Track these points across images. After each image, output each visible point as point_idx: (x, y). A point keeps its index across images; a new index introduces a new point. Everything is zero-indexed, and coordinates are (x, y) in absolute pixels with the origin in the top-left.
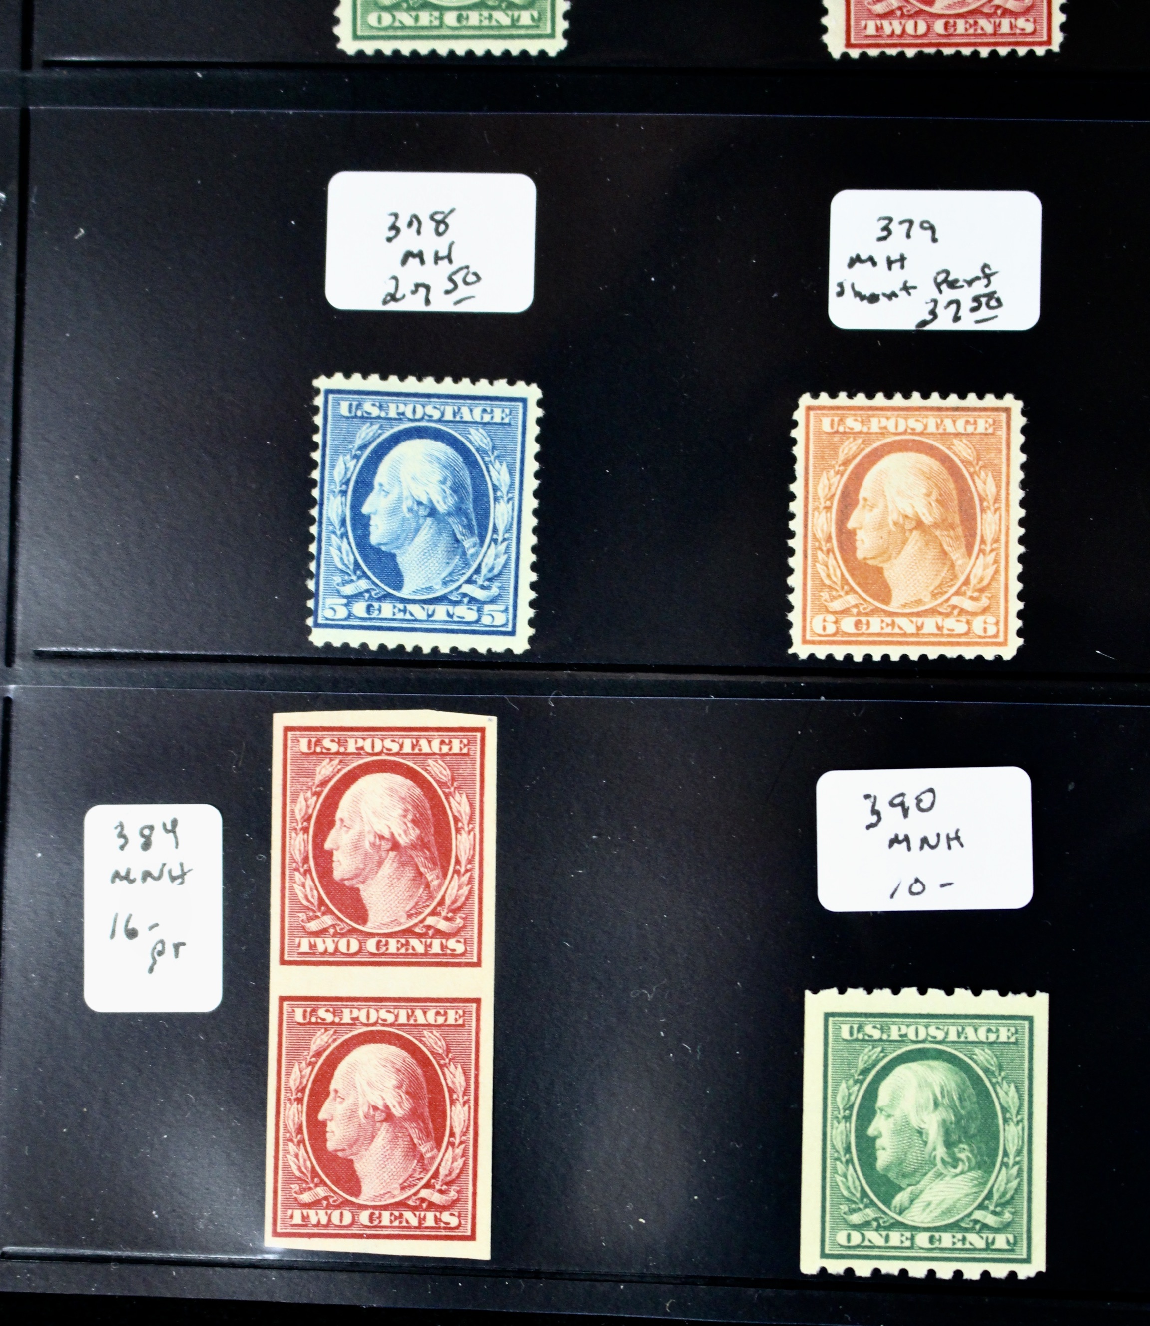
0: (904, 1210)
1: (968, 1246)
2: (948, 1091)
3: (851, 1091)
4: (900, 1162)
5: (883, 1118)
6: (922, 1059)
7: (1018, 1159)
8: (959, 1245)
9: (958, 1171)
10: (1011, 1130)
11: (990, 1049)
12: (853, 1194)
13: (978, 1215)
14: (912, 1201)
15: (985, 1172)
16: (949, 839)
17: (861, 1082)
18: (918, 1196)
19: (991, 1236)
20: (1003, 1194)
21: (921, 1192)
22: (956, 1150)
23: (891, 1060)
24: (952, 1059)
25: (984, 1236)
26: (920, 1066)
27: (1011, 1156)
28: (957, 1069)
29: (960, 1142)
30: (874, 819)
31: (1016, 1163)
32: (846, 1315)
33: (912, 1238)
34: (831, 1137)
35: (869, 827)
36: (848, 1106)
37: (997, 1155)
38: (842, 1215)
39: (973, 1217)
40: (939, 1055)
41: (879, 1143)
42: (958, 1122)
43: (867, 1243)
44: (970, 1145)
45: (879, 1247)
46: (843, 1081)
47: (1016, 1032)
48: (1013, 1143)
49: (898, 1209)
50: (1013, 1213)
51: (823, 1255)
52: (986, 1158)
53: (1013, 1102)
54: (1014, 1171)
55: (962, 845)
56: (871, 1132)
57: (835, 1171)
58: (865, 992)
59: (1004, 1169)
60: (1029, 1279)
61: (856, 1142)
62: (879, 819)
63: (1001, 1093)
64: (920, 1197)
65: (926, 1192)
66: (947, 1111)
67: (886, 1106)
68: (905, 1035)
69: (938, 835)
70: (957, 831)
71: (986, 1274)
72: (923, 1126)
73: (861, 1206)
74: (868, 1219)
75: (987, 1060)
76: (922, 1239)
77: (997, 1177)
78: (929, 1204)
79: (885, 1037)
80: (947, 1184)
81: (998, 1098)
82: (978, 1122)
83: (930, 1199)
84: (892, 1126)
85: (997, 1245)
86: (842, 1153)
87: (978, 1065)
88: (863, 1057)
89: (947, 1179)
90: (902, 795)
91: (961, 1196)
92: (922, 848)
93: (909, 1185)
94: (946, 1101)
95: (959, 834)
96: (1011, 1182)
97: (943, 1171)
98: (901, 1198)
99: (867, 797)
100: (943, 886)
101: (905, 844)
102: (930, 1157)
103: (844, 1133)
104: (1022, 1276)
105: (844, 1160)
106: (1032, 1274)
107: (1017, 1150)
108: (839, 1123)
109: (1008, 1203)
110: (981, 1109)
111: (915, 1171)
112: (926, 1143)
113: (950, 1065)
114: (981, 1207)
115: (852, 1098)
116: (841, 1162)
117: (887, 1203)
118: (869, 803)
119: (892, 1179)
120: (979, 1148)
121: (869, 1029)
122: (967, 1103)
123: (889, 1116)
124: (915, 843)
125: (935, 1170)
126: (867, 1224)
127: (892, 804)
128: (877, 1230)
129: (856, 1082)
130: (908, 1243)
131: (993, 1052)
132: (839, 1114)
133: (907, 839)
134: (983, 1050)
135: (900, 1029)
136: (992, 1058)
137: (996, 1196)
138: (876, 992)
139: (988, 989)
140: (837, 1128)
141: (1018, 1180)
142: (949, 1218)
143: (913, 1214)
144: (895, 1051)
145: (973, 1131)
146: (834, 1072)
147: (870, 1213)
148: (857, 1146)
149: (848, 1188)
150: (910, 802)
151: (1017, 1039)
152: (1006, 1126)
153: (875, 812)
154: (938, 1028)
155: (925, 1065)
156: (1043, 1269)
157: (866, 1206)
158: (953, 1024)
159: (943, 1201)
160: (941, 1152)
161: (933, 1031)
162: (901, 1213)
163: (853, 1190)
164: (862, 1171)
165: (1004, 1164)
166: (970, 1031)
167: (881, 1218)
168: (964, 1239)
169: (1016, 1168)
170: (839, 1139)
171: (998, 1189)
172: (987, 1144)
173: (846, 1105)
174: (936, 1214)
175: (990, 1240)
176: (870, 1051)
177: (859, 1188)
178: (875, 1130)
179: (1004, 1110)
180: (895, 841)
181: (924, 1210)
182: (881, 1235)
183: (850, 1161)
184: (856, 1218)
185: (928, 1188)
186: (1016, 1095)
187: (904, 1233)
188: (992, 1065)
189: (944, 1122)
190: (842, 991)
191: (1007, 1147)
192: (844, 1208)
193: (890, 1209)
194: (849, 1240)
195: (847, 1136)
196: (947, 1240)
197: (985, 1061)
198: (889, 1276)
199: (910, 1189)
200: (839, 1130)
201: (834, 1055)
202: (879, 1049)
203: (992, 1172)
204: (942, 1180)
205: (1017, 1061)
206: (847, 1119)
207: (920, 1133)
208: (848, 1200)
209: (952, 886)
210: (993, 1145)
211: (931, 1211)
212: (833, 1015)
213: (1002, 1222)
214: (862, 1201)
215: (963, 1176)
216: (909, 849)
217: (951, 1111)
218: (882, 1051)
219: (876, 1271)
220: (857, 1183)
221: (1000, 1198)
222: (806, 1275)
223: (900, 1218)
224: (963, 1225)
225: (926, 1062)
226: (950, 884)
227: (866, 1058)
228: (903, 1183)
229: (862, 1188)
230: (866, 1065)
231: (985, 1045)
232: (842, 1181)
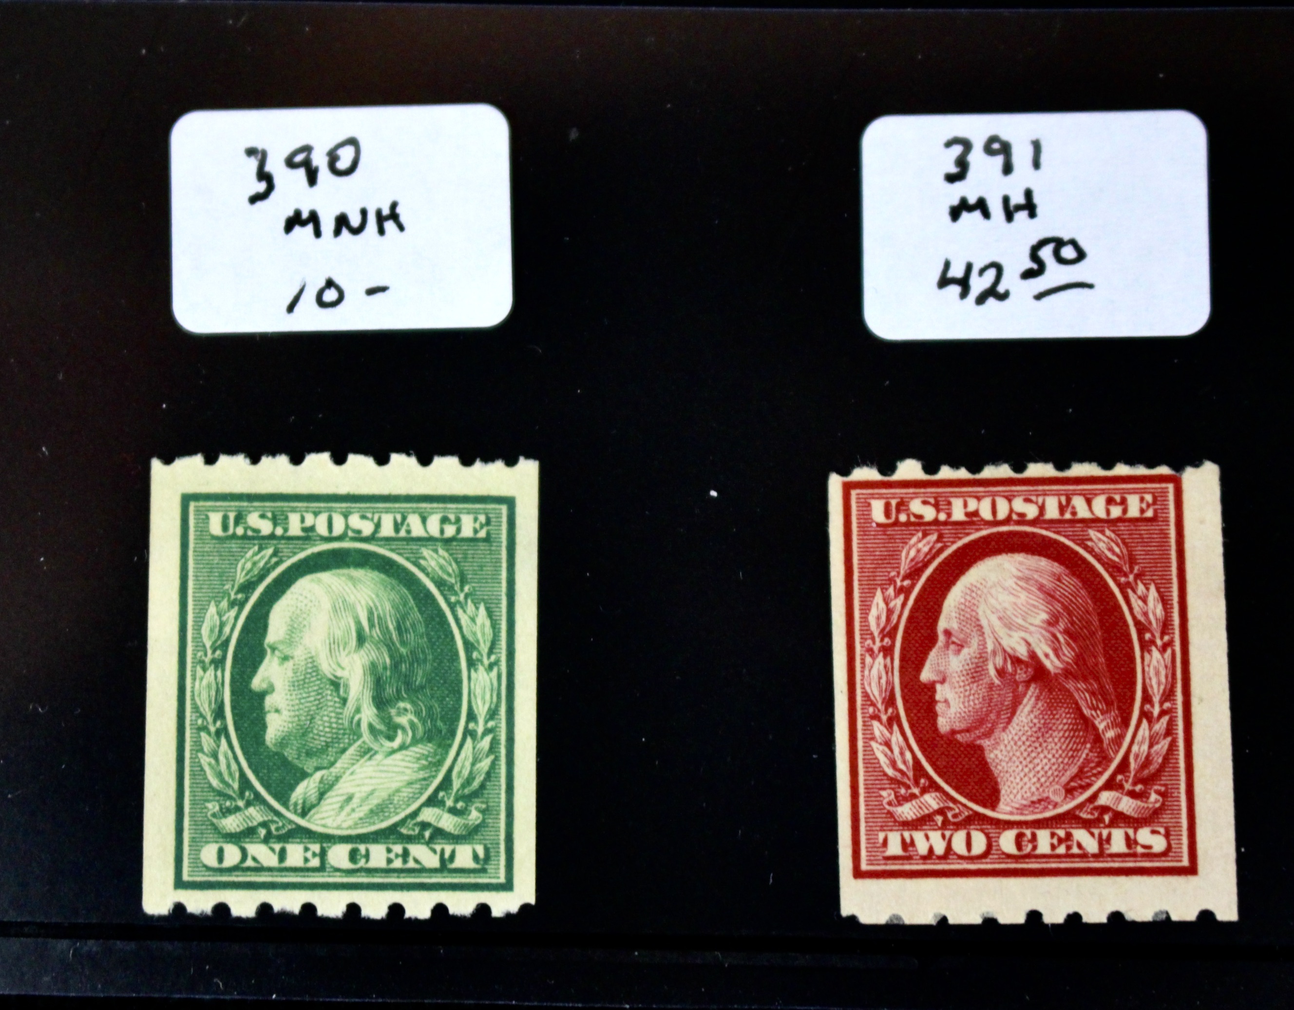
0: (310, 810)
1: (411, 864)
2: (379, 617)
3: (224, 618)
4: (304, 731)
5: (276, 661)
6: (338, 566)
7: (491, 724)
8: (398, 864)
9: (396, 744)
10: (480, 677)
11: (447, 550)
12: (228, 785)
13: (428, 815)
14: (322, 795)
15: (439, 746)
16: (381, 219)
17: (242, 605)
18: (331, 786)
19: (448, 849)
20: (469, 781)
21: (337, 779)
22: (393, 712)
23: (290, 569)
24: (386, 566)
25: (438, 848)
26: (336, 578)
27: (481, 721)
28: (394, 582)
29: (399, 698)
30: (262, 187)
31: (487, 731)
32: (215, 980)
33: (323, 854)
34: (193, 692)
35: (255, 199)
36: (219, 642)
37: (458, 719)
38: (210, 818)
39: (419, 819)
40: (364, 560)
41: (269, 701)
42: (396, 665)
43: (249, 863)
44: (413, 703)
45: (270, 869)
46: (213, 603)
47: (488, 522)
48: (483, 699)
49: (299, 807)
50: (483, 812)
51: (180, 884)
52: (439, 723)
53: (483, 634)
54: (486, 743)
55: (401, 228)
56: (257, 683)
57: (198, 747)
58: (248, 461)
59: (469, 740)
60: (509, 916)
61: (232, 701)
62: (270, 188)
63: (464, 619)
64: (336, 787)
65: (346, 777)
66: (378, 649)
67: (282, 642)
68: (312, 528)
69: (364, 213)
70: (394, 206)
71: (440, 910)
72: (339, 673)
73: (241, 803)
74: (250, 824)
75: (441, 567)
76: (339, 855)
77: (458, 754)
78: (350, 798)
79: (279, 531)
80: (378, 765)
81: (460, 627)
82: (428, 667)
83: (351, 790)
84: (290, 674)
85: (458, 863)
86: (210, 719)
87: (427, 575)
88: (245, 563)
89: (379, 757)
90: (307, 149)
91: (400, 784)
92: (337, 232)
93: (318, 769)
94: (376, 632)
95: (399, 210)
96: (480, 761)
97: (372, 746)
98: (304, 790)
99: (251, 152)
100: (371, 292)
101: (310, 228)
102: (352, 722)
103: (214, 686)
104: (497, 912)
105: (213, 729)
106: (514, 909)
107: (490, 709)
108: (205, 670)
109: (476, 794)
110: (431, 643)
111: (327, 745)
112: (344, 701)
113: (383, 576)
114: (432, 801)
115: (227, 630)
116: (209, 733)
117: (283, 797)
118: (253, 164)
119: (290, 759)
120: (430, 709)
121: (254, 520)
122: (411, 637)
123: (286, 658)
124: (328, 225)
125: (359, 743)
126: (249, 833)
127: (290, 163)
128: (266, 840)
129: (232, 604)
130: (315, 862)
131: (451, 555)
132: (206, 655)
133: (314, 218)
134: (436, 551)
135: (303, 520)
136: (451, 565)
137: (456, 784)
138: (266, 461)
139: (443, 453)
140: (202, 679)
141: (492, 757)
142: (382, 821)
143: (324, 815)
144: (295, 554)
145: (419, 679)
146: (199, 589)
147: (256, 814)
148: (233, 708)
149: (220, 775)
150: (320, 160)
151: (488, 534)
152: (472, 671)
153: (264, 176)
154: (363, 517)
155: (343, 575)
156: (532, 900)
157: (248, 804)
158: (387, 511)
159: (372, 793)
160: (368, 714)
161: (355, 521)
162: (304, 814)
163: (227, 777)
164: (242, 748)
165: (467, 732)
166: (414, 521)
167: (273, 821)
168: (406, 854)
169: (488, 739)
170: (204, 695)
171: (460, 772)
172: (441, 700)
173: (216, 641)
174: (362, 814)
175: (447, 855)
176: (255, 554)
177: (237, 775)
178: (263, 680)
179: (469, 646)
180: (294, 221)
181: (342, 808)
182: (273, 850)
183: (222, 732)
184: (232, 823)
185: (348, 772)
186: (488, 623)
187: (309, 846)
188: (449, 575)
189: (373, 666)
190: (210, 460)
191: (473, 704)
192: (213, 807)
193: (287, 808)
194: (221, 858)
195: (219, 692)
196: (378, 855)
197: (437, 569)
198: (285, 916)
199: (318, 775)
200: (205, 682)
201: (197, 562)
202: (270, 551)
203: (450, 746)
204: (370, 758)
205: (489, 569)
206: (219, 663)
207: (335, 684)
208: (220, 794)
209: (387, 292)
210: (449, 701)
211: (353, 810)
212: (196, 497)
213: (466, 826)
214: (241, 795)
215: (404, 752)
216: (318, 233)
217: (384, 650)
218: (275, 554)
219: (265, 909)
220: (234, 767)
221: (463, 786)
222: (152, 918)
223: (302, 822)
224: (404, 831)
225: (345, 571)
226: (383, 289)
227: (249, 565)
228: (309, 765)
229: (242, 775)
230: (248, 577)
231: (439, 544)
232: (210, 764)
